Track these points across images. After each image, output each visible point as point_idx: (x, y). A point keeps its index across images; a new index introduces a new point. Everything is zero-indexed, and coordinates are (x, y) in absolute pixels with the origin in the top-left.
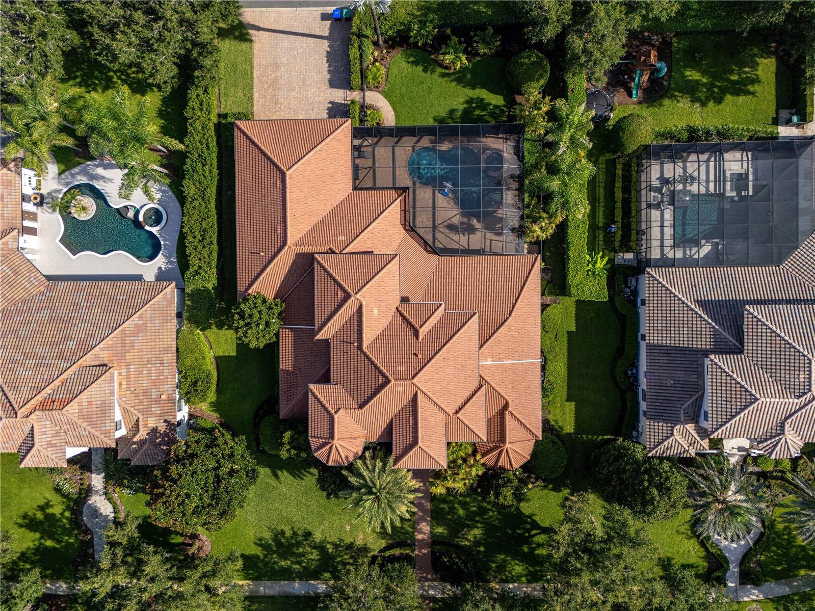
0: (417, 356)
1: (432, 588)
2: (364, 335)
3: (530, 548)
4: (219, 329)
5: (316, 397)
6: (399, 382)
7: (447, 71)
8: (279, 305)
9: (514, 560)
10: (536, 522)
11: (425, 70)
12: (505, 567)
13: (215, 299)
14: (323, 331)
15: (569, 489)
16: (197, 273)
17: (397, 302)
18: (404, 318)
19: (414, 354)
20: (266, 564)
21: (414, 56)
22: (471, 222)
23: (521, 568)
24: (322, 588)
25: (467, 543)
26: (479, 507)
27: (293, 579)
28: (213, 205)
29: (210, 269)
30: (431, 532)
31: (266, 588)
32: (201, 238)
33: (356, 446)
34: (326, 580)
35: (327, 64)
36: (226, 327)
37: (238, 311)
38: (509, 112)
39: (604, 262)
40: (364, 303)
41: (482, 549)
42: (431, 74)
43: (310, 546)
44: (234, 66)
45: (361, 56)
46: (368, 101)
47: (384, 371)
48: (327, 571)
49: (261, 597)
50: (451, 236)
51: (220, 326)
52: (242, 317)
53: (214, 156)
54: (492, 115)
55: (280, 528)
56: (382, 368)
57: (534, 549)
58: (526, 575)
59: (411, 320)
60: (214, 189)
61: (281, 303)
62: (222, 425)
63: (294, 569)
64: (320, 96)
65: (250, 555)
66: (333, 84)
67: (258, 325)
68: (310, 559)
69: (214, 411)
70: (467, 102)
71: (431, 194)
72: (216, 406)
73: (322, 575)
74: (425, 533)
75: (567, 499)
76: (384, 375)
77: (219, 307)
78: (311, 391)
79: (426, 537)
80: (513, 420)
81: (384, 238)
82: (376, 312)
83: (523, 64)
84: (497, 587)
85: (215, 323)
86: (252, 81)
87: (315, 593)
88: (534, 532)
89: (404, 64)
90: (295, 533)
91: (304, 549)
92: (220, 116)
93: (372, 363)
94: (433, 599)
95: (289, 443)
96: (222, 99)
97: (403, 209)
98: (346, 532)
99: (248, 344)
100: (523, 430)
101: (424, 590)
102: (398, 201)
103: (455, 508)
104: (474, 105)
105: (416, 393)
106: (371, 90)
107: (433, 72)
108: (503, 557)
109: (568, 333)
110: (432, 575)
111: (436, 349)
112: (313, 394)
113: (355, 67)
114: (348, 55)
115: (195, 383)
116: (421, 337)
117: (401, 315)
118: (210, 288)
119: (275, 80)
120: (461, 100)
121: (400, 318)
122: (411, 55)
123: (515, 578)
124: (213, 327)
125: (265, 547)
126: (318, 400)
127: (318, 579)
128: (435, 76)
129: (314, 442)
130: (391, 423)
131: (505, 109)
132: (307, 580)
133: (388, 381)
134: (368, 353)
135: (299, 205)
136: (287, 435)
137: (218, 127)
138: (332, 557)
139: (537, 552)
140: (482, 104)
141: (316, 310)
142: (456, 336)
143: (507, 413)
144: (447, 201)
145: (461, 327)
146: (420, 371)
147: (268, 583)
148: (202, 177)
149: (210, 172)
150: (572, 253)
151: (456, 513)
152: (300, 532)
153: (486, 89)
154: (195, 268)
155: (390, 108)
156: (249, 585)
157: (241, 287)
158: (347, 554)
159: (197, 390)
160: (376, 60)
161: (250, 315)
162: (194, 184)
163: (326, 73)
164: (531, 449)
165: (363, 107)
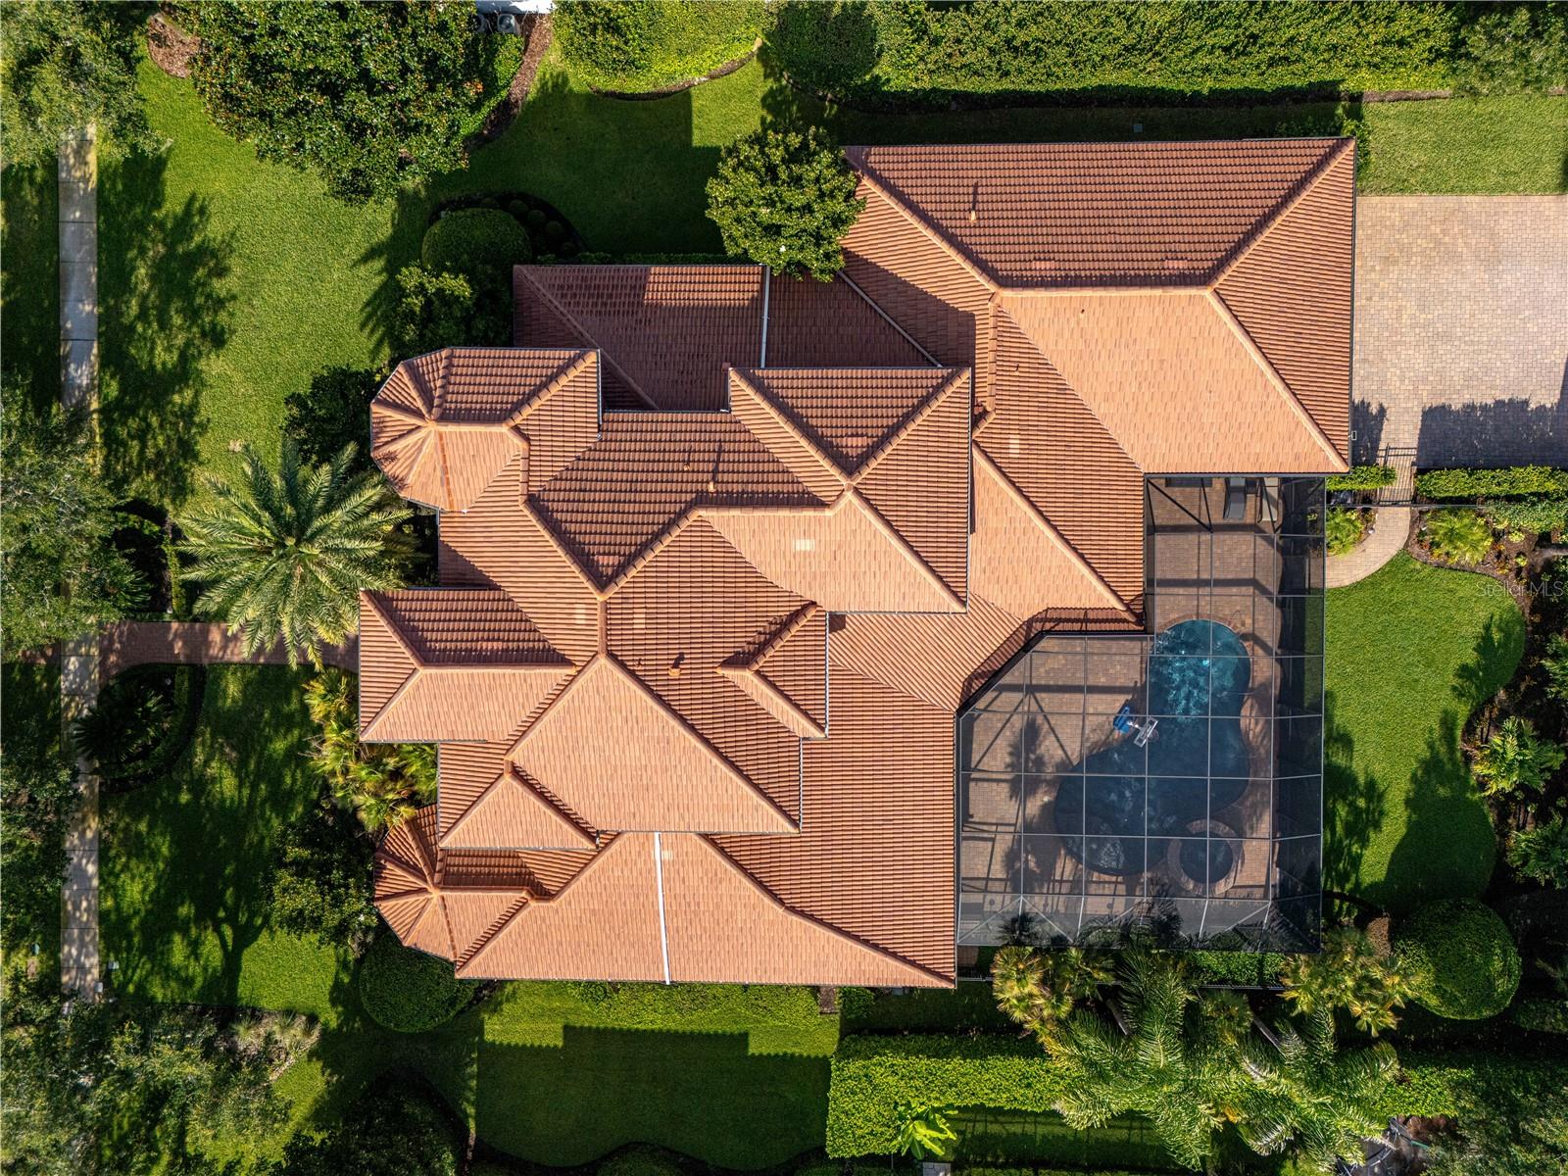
0: (676, 666)
1: (84, 666)
2: (735, 513)
3: (187, 922)
4: (764, 100)
5: (562, 370)
6: (599, 615)
7: (1459, 733)
8: (826, 265)
9: (158, 878)
10: (255, 938)
11: (1464, 672)
12: (139, 856)
13: (846, 87)
14: (750, 391)
15: (340, 1026)
16: (922, 32)
17: (829, 604)
18: (786, 624)
19: (681, 657)
20: (140, 226)
21: (1504, 644)
22: (1043, 788)
23: (137, 896)
24: (81, 373)
25: (199, 759)
26: (291, 795)
27: (101, 300)
28: (1112, 77)
29: (931, 72)
30: (228, 664)
31: (78, 226)
32: (1017, 43)
33: (424, 485)
34: (100, 386)
35: (1490, 402)
36: (769, 118)
37: (813, 145)
38: (1342, 897)
39: (929, 1145)
40: (828, 513)
41: (184, 798)
42: (1454, 689)
43: (188, 344)
44: (1497, 141)
45: (1519, 499)
46: (1383, 516)
47: (633, 572)
48: (123, 390)
49: (56, 210)
50: (1007, 733)
51: (773, 102)
52: (794, 157)
53: (1252, 81)
54: (1334, 852)
55: (234, 263)
56: (641, 564)
57: (185, 933)
58: (118, 908)
59: (779, 644)
60: (1157, 81)
61: (833, 271)
62: (506, 106)
63: (127, 302)
64: (1402, 381)
65: (163, 183)
66: (1434, 417)
67: (770, 203)
68: (153, 343)
69: (544, 85)
70: (1371, 784)
71: (1120, 682)
72: (556, 91)
73: (112, 377)
74: (224, 648)
75: (312, 1019)
76: (621, 570)
77: (823, 98)
78: (581, 357)
79: (214, 651)
80: (504, 908)
81: (1010, 562)
82: (804, 545)
83: (1487, 952)
84: (89, 834)
85: (782, 90)
86: (1452, 190)
87: (66, 357)
88: (228, 931)
89: (1482, 615)
90: (220, 303)
91: (180, 328)
92: (1356, 98)
93: (657, 537)
94: (55, 668)
95: (440, 291)
96: (1403, 106)
97: (1091, 615)
98: (226, 440)
99: (716, 175)
100: (480, 932)
101: (79, 644)
102: (1114, 602)
103: (289, 730)
104: (1361, 803)
105: (570, 663)
106: (1413, 523)
107: (1459, 693)
108: (165, 850)
109: (743, 1038)
110: (116, 665)
111: (695, 719)
112: (571, 363)
113: (1487, 483)
114: (1524, 465)
115: (613, 27)
116: (730, 673)
117: (794, 617)
118: (876, 71)
119: (1452, 257)
120: (1378, 770)
121: (784, 612)
122: (1508, 636)
123: (112, 880)
124: (770, 83)
125: (185, 224)
126: (553, 378)
127: (103, 366)
128: (1446, 701)
129: (433, 363)
130: (484, 584)
131: (1348, 886)
132: (100, 335)
133: (602, 582)
134: (684, 524)
135: (1113, 323)
136: (458, 286)
137: (1325, 94)
138: (159, 403)
139: (177, 938)
140: (1363, 825)
141: (810, 373)
142: (732, 775)
143: (524, 894)
144: (1101, 726)
145: (756, 787)
146: (632, 674)
147: (91, 233)
148: (1196, 44)
149: (1207, 70)
150: (956, 1066)
151: (277, 732)
152: (223, 318)
153: (1407, 834)
154: (935, 28)
155: (1360, 574)
156: (87, 181)
157: (879, 156)
158: (168, 441)
159: (593, 32)
160: (1497, 536)
161: (799, 178)
162: (1171, 23)
163: (1467, 398)
164: (430, 951)
165: (1367, 502)
